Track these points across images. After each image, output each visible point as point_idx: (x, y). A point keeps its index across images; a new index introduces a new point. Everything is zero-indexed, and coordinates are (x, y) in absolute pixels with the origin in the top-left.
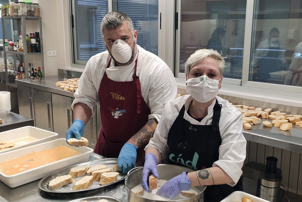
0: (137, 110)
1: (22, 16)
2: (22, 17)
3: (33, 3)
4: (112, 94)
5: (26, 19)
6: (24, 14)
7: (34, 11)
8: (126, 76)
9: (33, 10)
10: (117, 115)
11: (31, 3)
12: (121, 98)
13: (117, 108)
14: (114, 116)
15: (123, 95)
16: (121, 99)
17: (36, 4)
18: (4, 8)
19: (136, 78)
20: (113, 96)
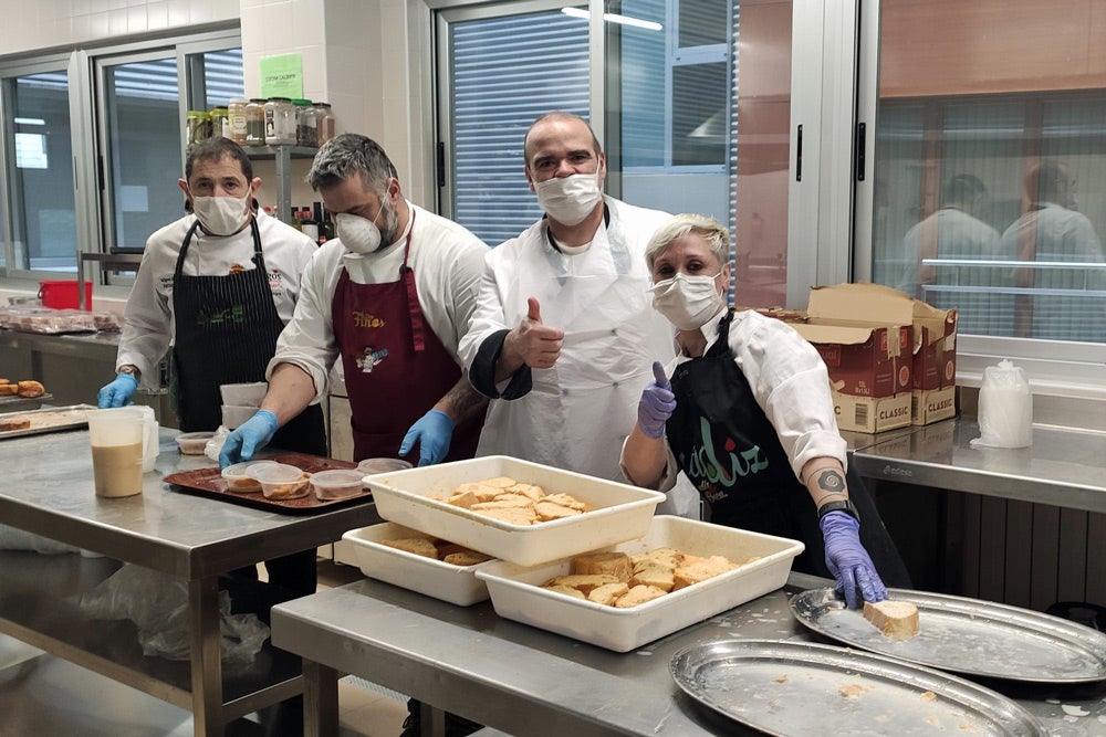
0: (415, 343)
1: (279, 145)
2: (281, 148)
3: (313, 102)
4: (356, 316)
5: (294, 156)
6: (286, 137)
7: (316, 129)
8: (385, 271)
9: (313, 124)
10: (369, 363)
11: (307, 103)
12: (376, 324)
13: (368, 349)
14: (363, 368)
15: (378, 315)
16: (376, 326)
17: (324, 104)
18: (200, 121)
19: (406, 272)
20: (358, 319)
